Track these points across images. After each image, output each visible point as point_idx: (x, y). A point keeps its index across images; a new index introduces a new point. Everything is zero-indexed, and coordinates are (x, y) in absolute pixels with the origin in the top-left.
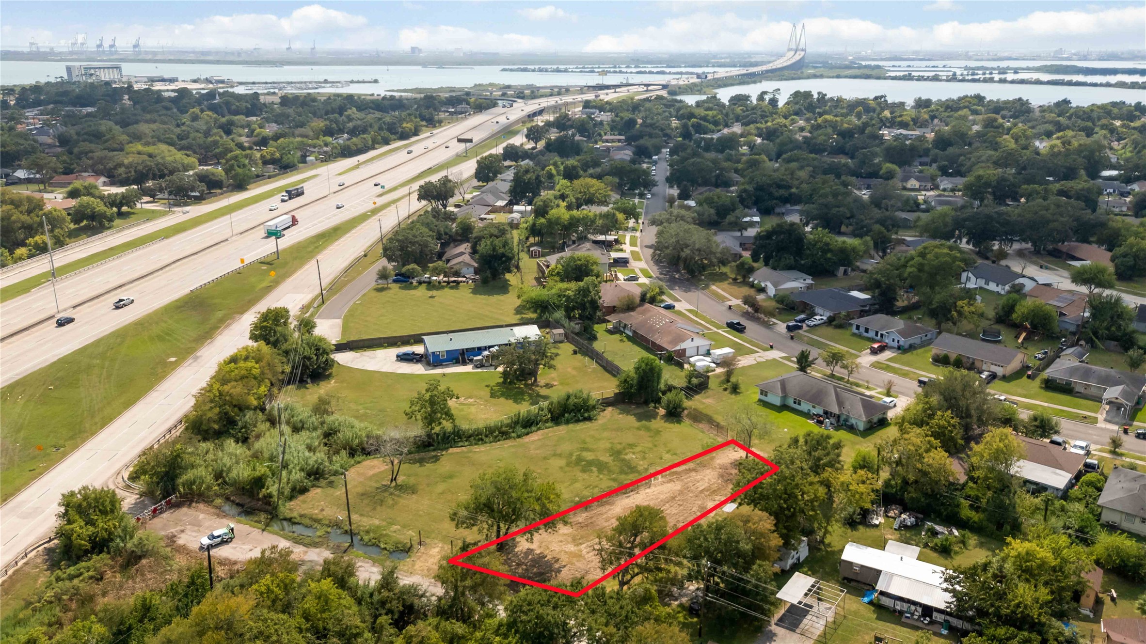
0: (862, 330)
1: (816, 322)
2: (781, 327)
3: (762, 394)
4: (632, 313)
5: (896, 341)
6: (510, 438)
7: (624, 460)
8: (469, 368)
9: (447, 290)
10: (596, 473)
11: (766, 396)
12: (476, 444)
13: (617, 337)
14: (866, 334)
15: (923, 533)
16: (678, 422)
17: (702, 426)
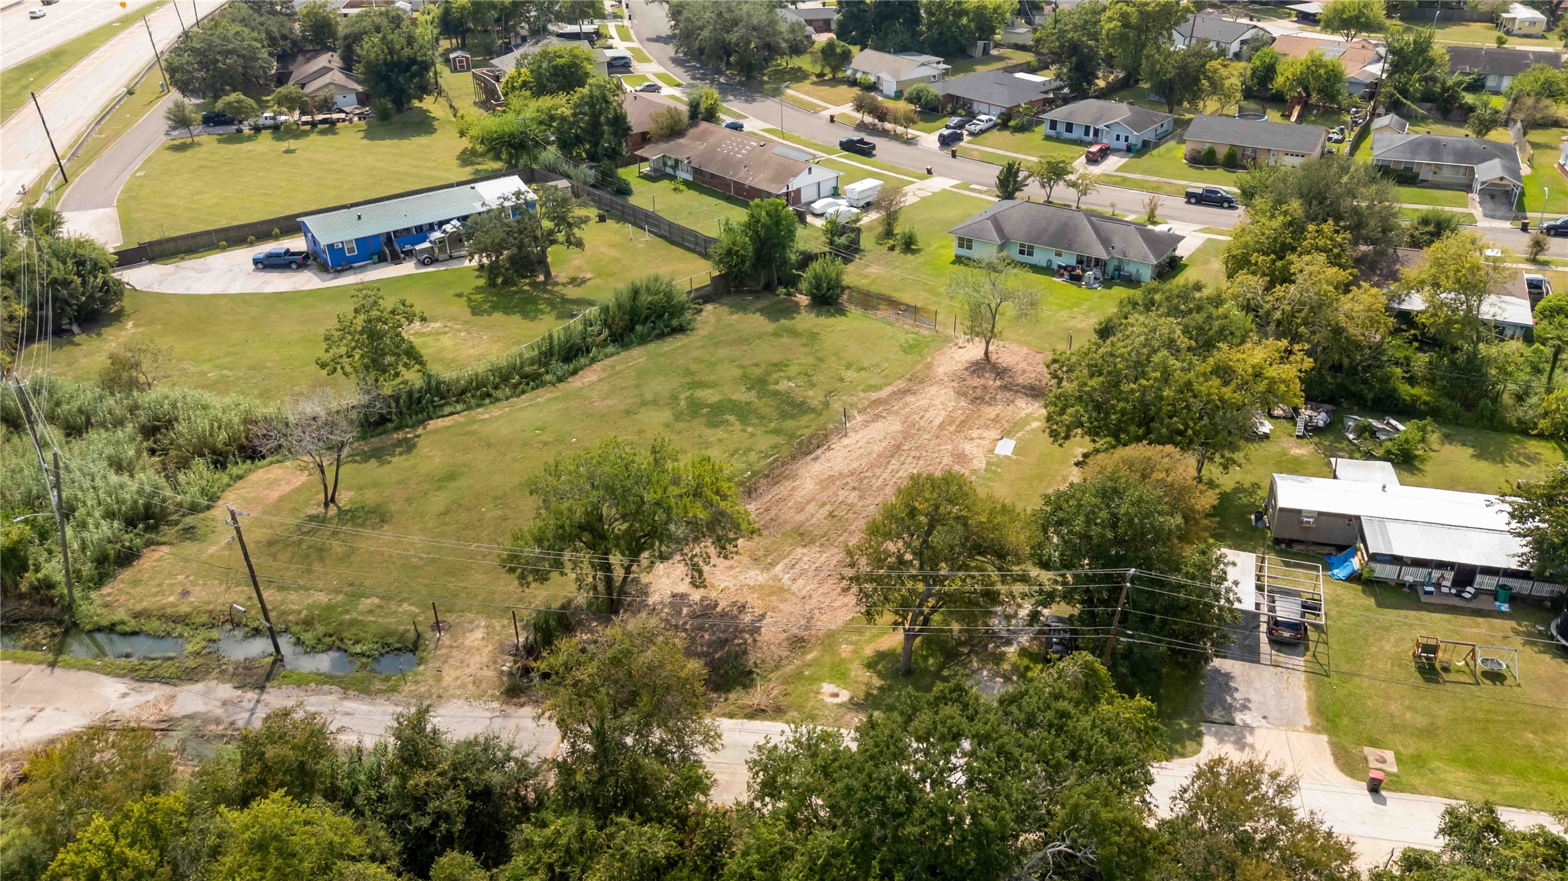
0: (1061, 128)
1: (982, 126)
2: (929, 140)
3: (961, 246)
4: (681, 141)
5: (1122, 138)
6: (543, 384)
7: (776, 394)
8: (408, 268)
9: (314, 137)
10: (738, 426)
11: (970, 247)
12: (479, 406)
13: (666, 183)
14: (1067, 135)
15: (1351, 436)
16: (842, 312)
17: (884, 312)
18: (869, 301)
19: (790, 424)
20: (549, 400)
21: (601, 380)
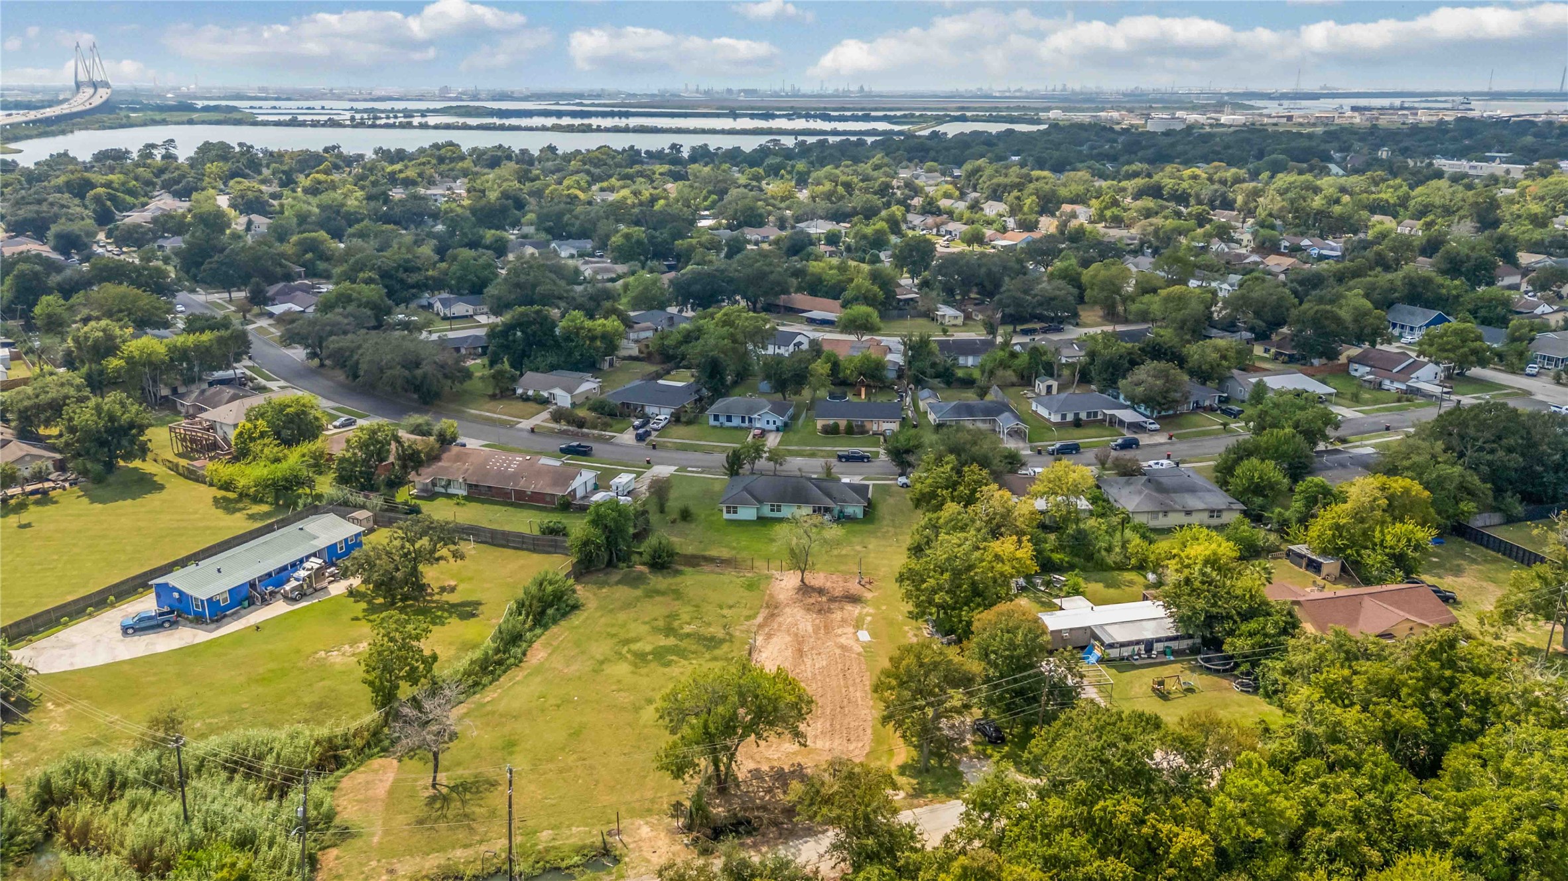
0: (722, 419)
1: (662, 424)
2: (626, 438)
3: (728, 512)
4: (442, 464)
5: (771, 423)
6: (509, 668)
7: (688, 635)
8: (279, 608)
10: (683, 662)
11: (735, 512)
13: (444, 501)
14: (729, 424)
15: (1042, 588)
16: (678, 572)
17: (707, 568)
18: (694, 561)
19: (717, 652)
20: (525, 677)
21: (550, 655)
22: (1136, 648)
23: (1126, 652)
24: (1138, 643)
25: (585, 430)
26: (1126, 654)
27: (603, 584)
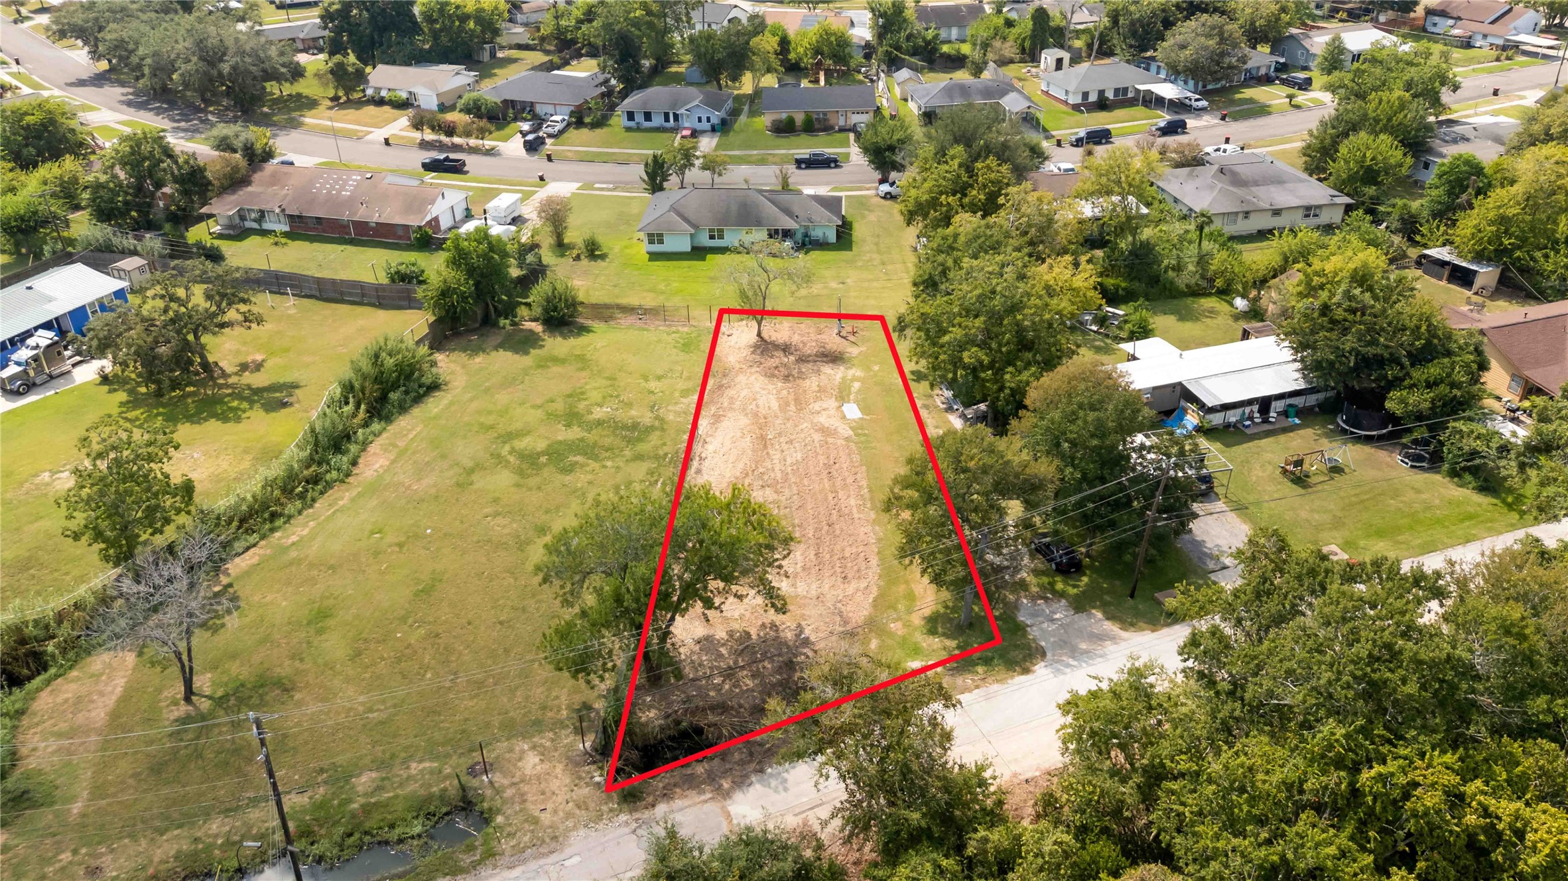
0: (639, 118)
1: (559, 127)
2: (512, 146)
3: (651, 242)
5: (704, 119)
6: (329, 485)
7: (599, 423)
10: (593, 464)
11: (661, 242)
12: (273, 530)
13: (257, 239)
14: (648, 124)
15: (1094, 328)
16: (583, 329)
17: (627, 320)
18: (606, 312)
19: (643, 447)
20: (353, 500)
21: (393, 462)
22: (1247, 410)
23: (1233, 417)
24: (1250, 402)
25: (457, 140)
26: (1233, 420)
27: (477, 350)
